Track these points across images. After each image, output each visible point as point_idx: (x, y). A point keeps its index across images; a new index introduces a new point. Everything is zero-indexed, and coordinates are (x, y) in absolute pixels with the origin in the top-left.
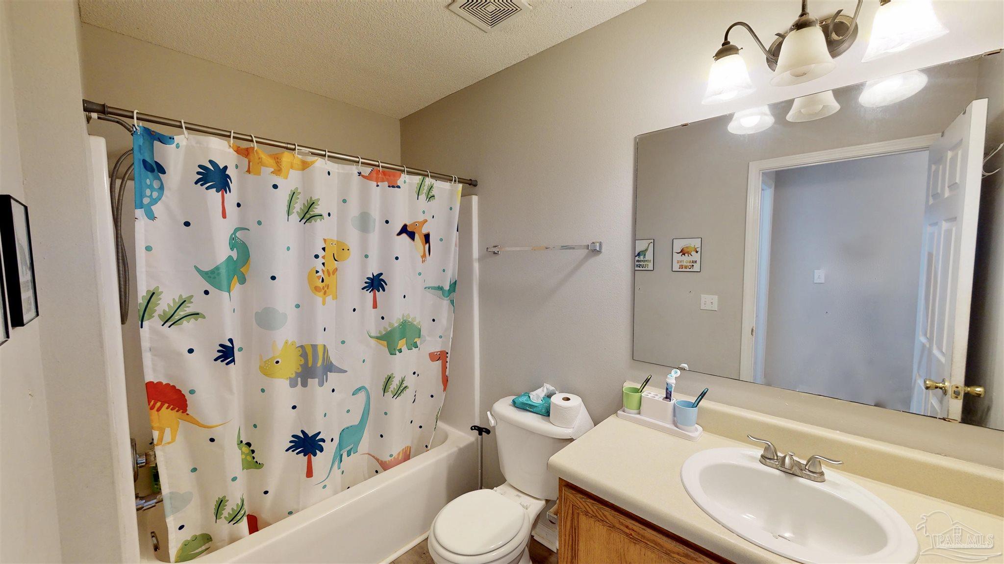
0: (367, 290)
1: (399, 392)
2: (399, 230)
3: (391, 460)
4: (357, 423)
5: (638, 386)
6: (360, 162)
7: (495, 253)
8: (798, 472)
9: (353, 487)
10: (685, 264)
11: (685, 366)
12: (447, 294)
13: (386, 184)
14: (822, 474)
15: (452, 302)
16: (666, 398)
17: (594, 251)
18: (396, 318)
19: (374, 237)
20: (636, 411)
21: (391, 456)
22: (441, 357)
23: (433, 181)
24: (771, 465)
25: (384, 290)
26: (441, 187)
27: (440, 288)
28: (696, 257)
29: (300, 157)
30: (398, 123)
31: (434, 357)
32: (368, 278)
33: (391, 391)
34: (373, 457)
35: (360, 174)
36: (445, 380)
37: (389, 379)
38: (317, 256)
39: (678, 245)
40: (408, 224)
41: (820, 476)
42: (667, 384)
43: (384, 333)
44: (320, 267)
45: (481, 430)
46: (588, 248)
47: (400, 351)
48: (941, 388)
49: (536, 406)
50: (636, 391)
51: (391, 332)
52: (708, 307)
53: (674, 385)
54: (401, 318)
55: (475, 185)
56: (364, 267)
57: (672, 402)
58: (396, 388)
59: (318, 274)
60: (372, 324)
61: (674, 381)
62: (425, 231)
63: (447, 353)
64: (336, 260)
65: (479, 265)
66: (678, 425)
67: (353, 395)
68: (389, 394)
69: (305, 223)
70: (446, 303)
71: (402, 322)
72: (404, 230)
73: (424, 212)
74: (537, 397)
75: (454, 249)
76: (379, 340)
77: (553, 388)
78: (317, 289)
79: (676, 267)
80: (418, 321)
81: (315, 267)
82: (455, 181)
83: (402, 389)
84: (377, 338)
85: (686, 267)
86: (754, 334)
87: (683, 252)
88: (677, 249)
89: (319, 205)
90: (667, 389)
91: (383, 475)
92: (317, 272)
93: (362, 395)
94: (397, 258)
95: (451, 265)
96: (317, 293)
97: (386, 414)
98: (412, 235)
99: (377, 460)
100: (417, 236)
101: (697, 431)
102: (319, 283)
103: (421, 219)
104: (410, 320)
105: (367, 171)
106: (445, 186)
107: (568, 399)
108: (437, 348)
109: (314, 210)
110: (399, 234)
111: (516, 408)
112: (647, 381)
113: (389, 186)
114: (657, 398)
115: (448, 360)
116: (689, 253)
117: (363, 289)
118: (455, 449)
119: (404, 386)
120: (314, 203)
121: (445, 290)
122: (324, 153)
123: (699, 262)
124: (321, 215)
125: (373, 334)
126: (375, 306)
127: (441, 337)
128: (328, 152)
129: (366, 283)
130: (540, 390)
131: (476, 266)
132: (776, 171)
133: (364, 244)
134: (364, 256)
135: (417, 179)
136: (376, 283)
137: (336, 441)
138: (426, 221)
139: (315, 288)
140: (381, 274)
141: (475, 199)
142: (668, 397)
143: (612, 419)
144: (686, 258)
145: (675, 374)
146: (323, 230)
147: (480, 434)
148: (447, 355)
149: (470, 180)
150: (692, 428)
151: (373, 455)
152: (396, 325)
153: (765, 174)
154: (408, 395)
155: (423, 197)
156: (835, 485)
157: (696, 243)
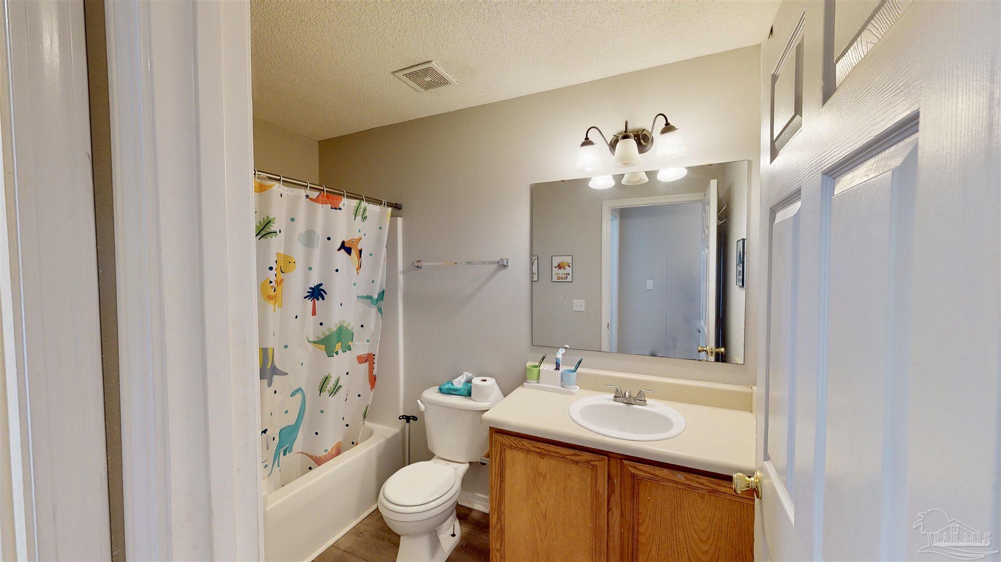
0: (309, 299)
1: (335, 391)
2: (339, 246)
3: (326, 455)
4: (293, 423)
5: (537, 364)
6: (309, 187)
7: (418, 267)
8: (632, 402)
9: (287, 485)
10: (561, 276)
11: (567, 346)
12: (375, 302)
13: (329, 206)
14: (645, 401)
15: (380, 310)
16: (556, 369)
17: (502, 265)
18: (333, 325)
19: (317, 252)
20: (536, 381)
21: (326, 451)
22: (368, 359)
23: (366, 204)
24: (619, 401)
25: (323, 299)
26: (373, 209)
27: (369, 297)
28: (569, 270)
29: (258, 180)
30: (317, 144)
31: (361, 359)
32: (310, 288)
33: (328, 390)
34: (307, 455)
35: (307, 196)
36: (373, 380)
37: (326, 379)
38: (271, 268)
39: (556, 261)
40: (345, 241)
41: (643, 402)
42: (557, 359)
43: (322, 337)
44: (273, 279)
45: (408, 419)
46: (499, 264)
47: (337, 353)
48: (705, 351)
49: (459, 390)
50: (536, 367)
51: (329, 336)
52: (578, 309)
53: (561, 359)
54: (338, 323)
55: (400, 209)
56: (307, 278)
57: (560, 371)
58: (332, 387)
59: (272, 284)
60: (311, 329)
61: (561, 357)
62: (359, 248)
63: (374, 355)
64: (282, 272)
65: (403, 278)
66: (565, 386)
67: (291, 396)
68: (326, 394)
69: (259, 239)
70: (374, 310)
71: (339, 328)
72: (343, 246)
73: (359, 231)
74: (459, 382)
75: (383, 262)
76: (316, 345)
77: (471, 375)
78: (270, 297)
79: (555, 279)
80: (352, 326)
81: (269, 278)
82: (385, 205)
83: (337, 388)
84: (315, 342)
85: (562, 279)
86: (609, 327)
87: (559, 267)
88: (555, 264)
89: (275, 223)
90: (557, 363)
91: (317, 470)
92: (271, 282)
93: (299, 396)
94: (337, 271)
95: (380, 275)
96: (270, 301)
97: (322, 412)
98: (349, 251)
99: (311, 457)
100: (353, 250)
101: (576, 389)
102: (272, 292)
103: (357, 237)
104: (345, 325)
105: (315, 194)
106: (376, 208)
107: (485, 380)
108: (364, 352)
109: (270, 227)
110: (339, 250)
111: (442, 394)
112: (543, 358)
113: (332, 208)
114: (550, 370)
115: (375, 361)
116: (564, 268)
117: (305, 298)
118: (383, 440)
119: (339, 385)
120: (270, 221)
121: (374, 299)
122: (279, 178)
123: (571, 275)
124: (276, 232)
125: (311, 340)
126: (314, 313)
127: (368, 341)
128: (283, 177)
129: (308, 292)
130: (460, 378)
131: (401, 278)
132: (620, 209)
133: (308, 257)
134: (308, 268)
135: (355, 202)
136: (317, 293)
137: (277, 439)
138: (360, 239)
139: (268, 296)
140: (321, 285)
141: (400, 220)
142: (557, 368)
143: (519, 390)
144: (562, 271)
145: (562, 351)
146: (276, 244)
147: (408, 421)
148: (374, 357)
149: (396, 204)
150: (573, 387)
151: (306, 453)
152: (335, 329)
153: (614, 210)
154: (341, 393)
155: (359, 218)
156: (652, 406)
157: (568, 260)
